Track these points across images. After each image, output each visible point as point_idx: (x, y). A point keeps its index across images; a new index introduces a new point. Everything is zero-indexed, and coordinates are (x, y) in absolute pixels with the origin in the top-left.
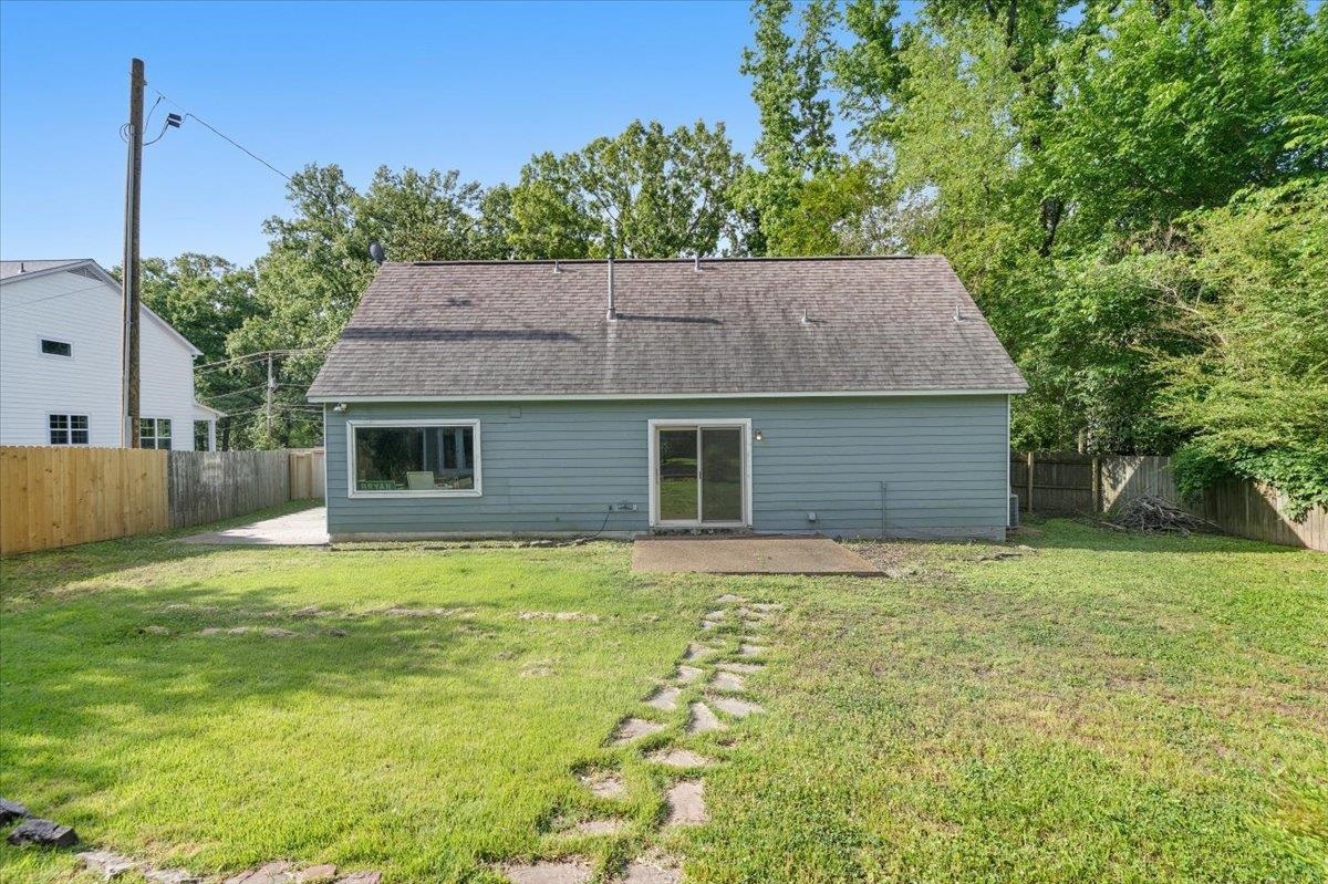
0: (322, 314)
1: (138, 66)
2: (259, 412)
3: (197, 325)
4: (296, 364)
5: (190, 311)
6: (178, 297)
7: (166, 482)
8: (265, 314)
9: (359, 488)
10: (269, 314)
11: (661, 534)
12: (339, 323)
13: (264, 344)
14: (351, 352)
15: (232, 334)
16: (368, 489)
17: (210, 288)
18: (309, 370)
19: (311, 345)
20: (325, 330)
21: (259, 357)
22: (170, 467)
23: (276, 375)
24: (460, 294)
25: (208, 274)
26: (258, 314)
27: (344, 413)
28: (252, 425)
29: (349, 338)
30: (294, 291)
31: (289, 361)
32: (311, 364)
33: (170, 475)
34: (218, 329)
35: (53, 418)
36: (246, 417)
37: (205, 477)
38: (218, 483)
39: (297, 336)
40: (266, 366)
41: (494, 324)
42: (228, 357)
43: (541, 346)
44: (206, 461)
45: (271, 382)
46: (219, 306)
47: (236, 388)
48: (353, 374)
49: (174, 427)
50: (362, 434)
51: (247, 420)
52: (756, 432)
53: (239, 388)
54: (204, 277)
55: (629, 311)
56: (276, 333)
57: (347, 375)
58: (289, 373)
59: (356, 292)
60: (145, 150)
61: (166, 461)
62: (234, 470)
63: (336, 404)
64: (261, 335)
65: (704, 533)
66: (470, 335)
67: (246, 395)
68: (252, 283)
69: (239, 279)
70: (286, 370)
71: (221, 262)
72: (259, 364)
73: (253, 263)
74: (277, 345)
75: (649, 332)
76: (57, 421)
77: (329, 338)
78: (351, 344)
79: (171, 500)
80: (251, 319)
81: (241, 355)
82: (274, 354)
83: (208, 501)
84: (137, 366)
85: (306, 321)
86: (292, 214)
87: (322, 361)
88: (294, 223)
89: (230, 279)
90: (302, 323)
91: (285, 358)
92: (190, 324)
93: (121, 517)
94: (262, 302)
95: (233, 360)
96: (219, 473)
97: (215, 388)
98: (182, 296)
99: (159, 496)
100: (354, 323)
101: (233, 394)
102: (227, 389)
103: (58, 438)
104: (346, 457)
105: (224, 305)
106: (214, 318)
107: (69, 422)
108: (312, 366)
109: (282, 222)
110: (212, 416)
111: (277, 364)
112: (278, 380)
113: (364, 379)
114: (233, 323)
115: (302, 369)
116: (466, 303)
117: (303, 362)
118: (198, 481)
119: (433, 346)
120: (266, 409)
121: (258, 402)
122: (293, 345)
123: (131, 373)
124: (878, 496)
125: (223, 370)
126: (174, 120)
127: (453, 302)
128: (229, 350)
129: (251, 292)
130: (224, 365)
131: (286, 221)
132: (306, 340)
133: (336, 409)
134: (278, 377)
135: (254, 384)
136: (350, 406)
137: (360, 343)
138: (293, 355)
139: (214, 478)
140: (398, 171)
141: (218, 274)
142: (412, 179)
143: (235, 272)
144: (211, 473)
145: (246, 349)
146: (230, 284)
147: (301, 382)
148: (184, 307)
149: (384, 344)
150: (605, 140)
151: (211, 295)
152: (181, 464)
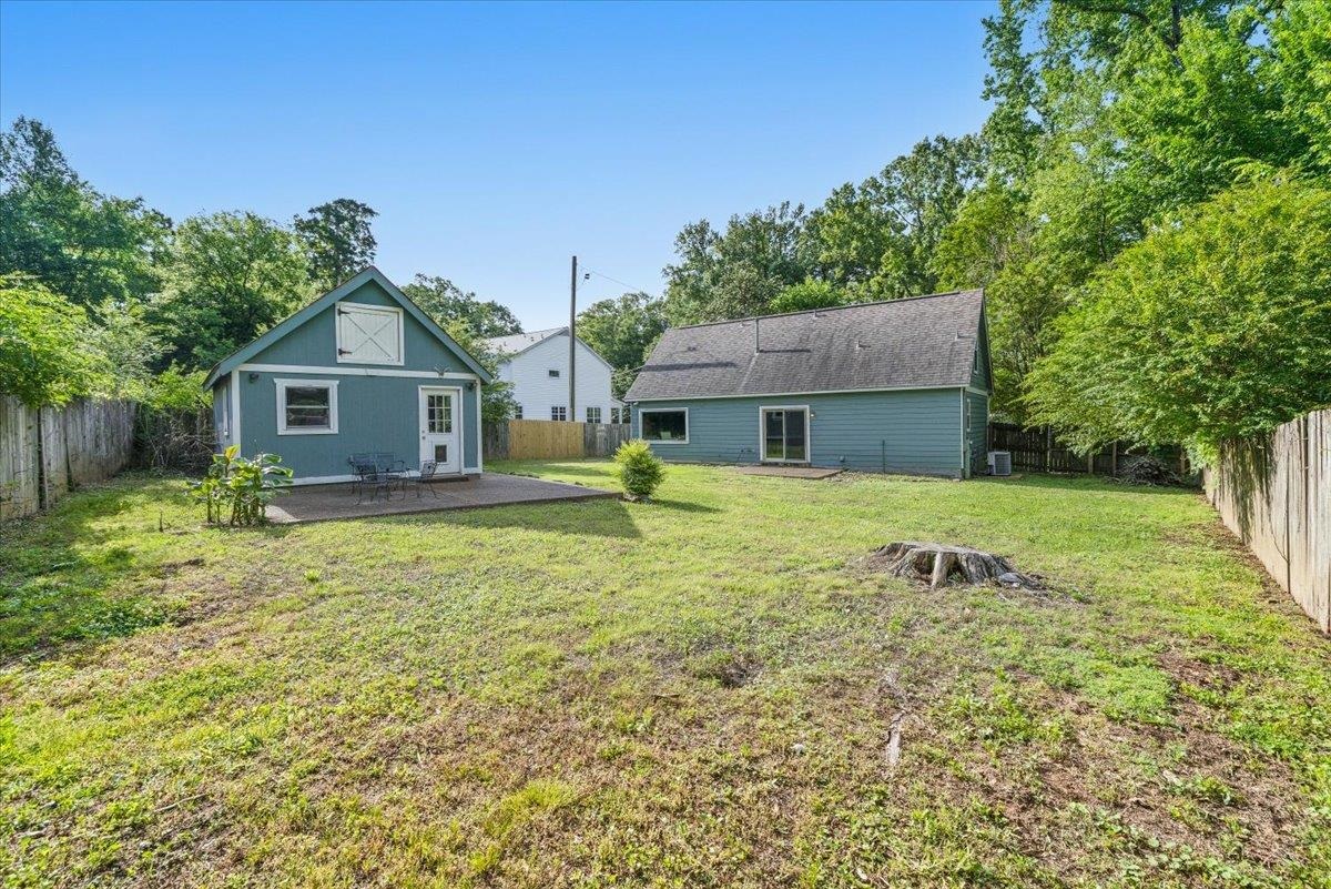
1: (575, 258)
7: (583, 436)
9: (644, 439)
11: (764, 464)
14: (644, 377)
16: (647, 440)
17: (638, 315)
22: (585, 430)
24: (693, 344)
25: (637, 306)
27: (637, 406)
29: (644, 370)
33: (585, 433)
35: (554, 407)
37: (598, 435)
38: (604, 438)
41: (704, 360)
43: (719, 370)
44: (599, 428)
46: (641, 328)
48: (642, 388)
49: (602, 413)
50: (644, 414)
52: (812, 412)
54: (635, 308)
55: (768, 347)
61: (583, 427)
62: (611, 432)
63: (636, 402)
65: (785, 465)
66: (691, 366)
68: (660, 309)
69: (653, 308)
71: (645, 296)
73: (661, 296)
75: (772, 358)
76: (555, 410)
78: (644, 374)
83: (598, 446)
86: (679, 261)
88: (681, 267)
89: (648, 308)
93: (567, 449)
99: (581, 442)
103: (555, 418)
104: (639, 425)
105: (644, 327)
107: (559, 411)
109: (672, 268)
113: (646, 390)
116: (694, 349)
118: (595, 437)
119: (675, 373)
124: (880, 448)
126: (587, 276)
127: (689, 349)
129: (659, 315)
131: (675, 266)
133: (636, 404)
136: (640, 402)
137: (648, 373)
139: (601, 435)
140: (744, 218)
141: (643, 304)
142: (754, 219)
143: (651, 302)
144: (600, 433)
146: (648, 311)
149: (656, 373)
150: (903, 158)
151: (638, 321)
152: (589, 429)
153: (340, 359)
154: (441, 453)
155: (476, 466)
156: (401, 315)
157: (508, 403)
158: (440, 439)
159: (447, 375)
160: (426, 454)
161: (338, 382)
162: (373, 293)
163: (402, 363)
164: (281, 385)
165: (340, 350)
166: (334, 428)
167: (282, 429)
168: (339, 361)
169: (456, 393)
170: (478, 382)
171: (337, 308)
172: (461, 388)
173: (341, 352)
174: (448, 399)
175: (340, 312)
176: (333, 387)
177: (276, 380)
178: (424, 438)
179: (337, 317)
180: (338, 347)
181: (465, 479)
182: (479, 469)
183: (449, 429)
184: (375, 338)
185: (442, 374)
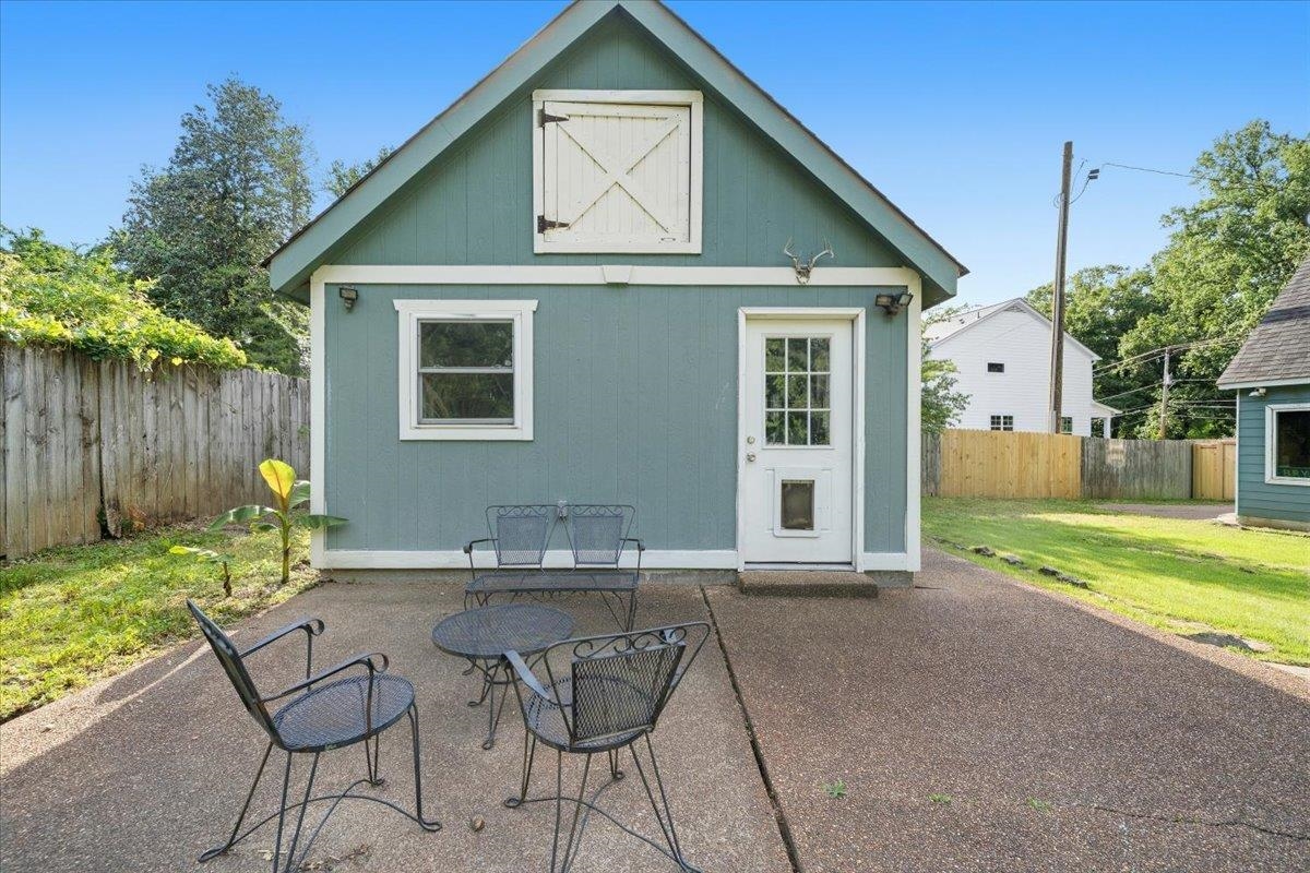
0: (1237, 296)
1: (1069, 146)
2: (1150, 412)
3: (1091, 333)
4: (1198, 357)
5: (1084, 321)
6: (1074, 311)
7: (1079, 461)
8: (1161, 309)
9: (1280, 473)
10: (1166, 307)
12: (1261, 303)
13: (1160, 341)
14: (1275, 335)
15: (1125, 336)
16: (1292, 476)
17: (1103, 296)
18: (1215, 364)
19: (1219, 334)
20: (1241, 314)
21: (1153, 355)
22: (1083, 450)
23: (1173, 371)
25: (1101, 284)
26: (1154, 311)
27: (1261, 398)
28: (1142, 424)
29: (1272, 321)
30: (1200, 278)
31: (1189, 355)
32: (1218, 355)
33: (1083, 455)
34: (1111, 333)
35: (993, 417)
36: (1135, 417)
37: (1110, 459)
38: (1121, 466)
39: (1200, 327)
40: (1162, 363)
42: (1121, 359)
44: (1111, 447)
45: (1167, 379)
46: (1111, 312)
47: (1127, 388)
48: (1276, 358)
49: (1074, 424)
50: (1284, 419)
51: (1140, 420)
53: (1130, 388)
54: (1098, 287)
56: (1174, 327)
57: (1267, 359)
58: (1189, 368)
59: (1289, 260)
60: (1070, 207)
61: (1080, 444)
62: (1135, 455)
63: (1253, 389)
64: (1156, 332)
67: (1137, 395)
68: (1148, 281)
69: (1134, 281)
70: (1184, 366)
71: (1114, 269)
72: (1153, 362)
73: (1149, 262)
74: (1175, 340)
76: (995, 420)
77: (1245, 323)
78: (1273, 328)
79: (1082, 476)
80: (1146, 319)
81: (1133, 355)
82: (1171, 350)
83: (1111, 480)
84: (1061, 373)
85: (1213, 309)
87: (1235, 350)
89: (1124, 283)
90: (1208, 311)
91: (1184, 353)
92: (1083, 334)
93: (1048, 483)
94: (1160, 297)
95: (1125, 361)
96: (1121, 457)
97: (1106, 389)
98: (1078, 309)
99: (1074, 471)
100: (1280, 303)
101: (1124, 394)
102: (1118, 390)
104: (1264, 441)
105: (1117, 309)
106: (1107, 324)
107: (1002, 421)
108: (1219, 358)
110: (1107, 413)
111: (1175, 360)
112: (1175, 377)
113: (1291, 361)
114: (1126, 325)
115: (1206, 362)
117: (1207, 354)
118: (1104, 463)
120: (1159, 408)
121: (1151, 401)
122: (1196, 337)
123: (1057, 378)
125: (1114, 372)
126: (1094, 175)
128: (1121, 352)
129: (1146, 290)
130: (1115, 367)
132: (1213, 329)
133: (1252, 394)
134: (1174, 373)
135: (1146, 383)
136: (1271, 390)
137: (1286, 324)
138: (1195, 348)
139: (1117, 461)
141: (1111, 281)
143: (1130, 275)
144: (1115, 457)
145: (1139, 349)
146: (1124, 287)
147: (1204, 376)
148: (1079, 319)
151: (1105, 302)
152: (1091, 447)
153: (542, 244)
154: (797, 505)
155: (902, 548)
156: (698, 110)
157: (945, 398)
158: (798, 461)
159: (821, 276)
160: (757, 502)
161: (533, 304)
162: (623, 56)
163: (695, 247)
164: (411, 314)
165: (542, 219)
166: (523, 424)
167: (410, 426)
168: (538, 249)
169: (845, 330)
170: (915, 290)
171: (537, 107)
172: (861, 312)
173: (544, 225)
174: (822, 347)
175: (545, 119)
176: (520, 314)
177: (398, 304)
178: (750, 459)
179: (537, 131)
180: (537, 212)
181: (866, 591)
182: (910, 559)
183: (820, 436)
184: (627, 182)
185: (805, 272)
